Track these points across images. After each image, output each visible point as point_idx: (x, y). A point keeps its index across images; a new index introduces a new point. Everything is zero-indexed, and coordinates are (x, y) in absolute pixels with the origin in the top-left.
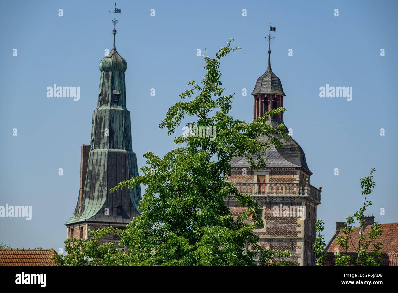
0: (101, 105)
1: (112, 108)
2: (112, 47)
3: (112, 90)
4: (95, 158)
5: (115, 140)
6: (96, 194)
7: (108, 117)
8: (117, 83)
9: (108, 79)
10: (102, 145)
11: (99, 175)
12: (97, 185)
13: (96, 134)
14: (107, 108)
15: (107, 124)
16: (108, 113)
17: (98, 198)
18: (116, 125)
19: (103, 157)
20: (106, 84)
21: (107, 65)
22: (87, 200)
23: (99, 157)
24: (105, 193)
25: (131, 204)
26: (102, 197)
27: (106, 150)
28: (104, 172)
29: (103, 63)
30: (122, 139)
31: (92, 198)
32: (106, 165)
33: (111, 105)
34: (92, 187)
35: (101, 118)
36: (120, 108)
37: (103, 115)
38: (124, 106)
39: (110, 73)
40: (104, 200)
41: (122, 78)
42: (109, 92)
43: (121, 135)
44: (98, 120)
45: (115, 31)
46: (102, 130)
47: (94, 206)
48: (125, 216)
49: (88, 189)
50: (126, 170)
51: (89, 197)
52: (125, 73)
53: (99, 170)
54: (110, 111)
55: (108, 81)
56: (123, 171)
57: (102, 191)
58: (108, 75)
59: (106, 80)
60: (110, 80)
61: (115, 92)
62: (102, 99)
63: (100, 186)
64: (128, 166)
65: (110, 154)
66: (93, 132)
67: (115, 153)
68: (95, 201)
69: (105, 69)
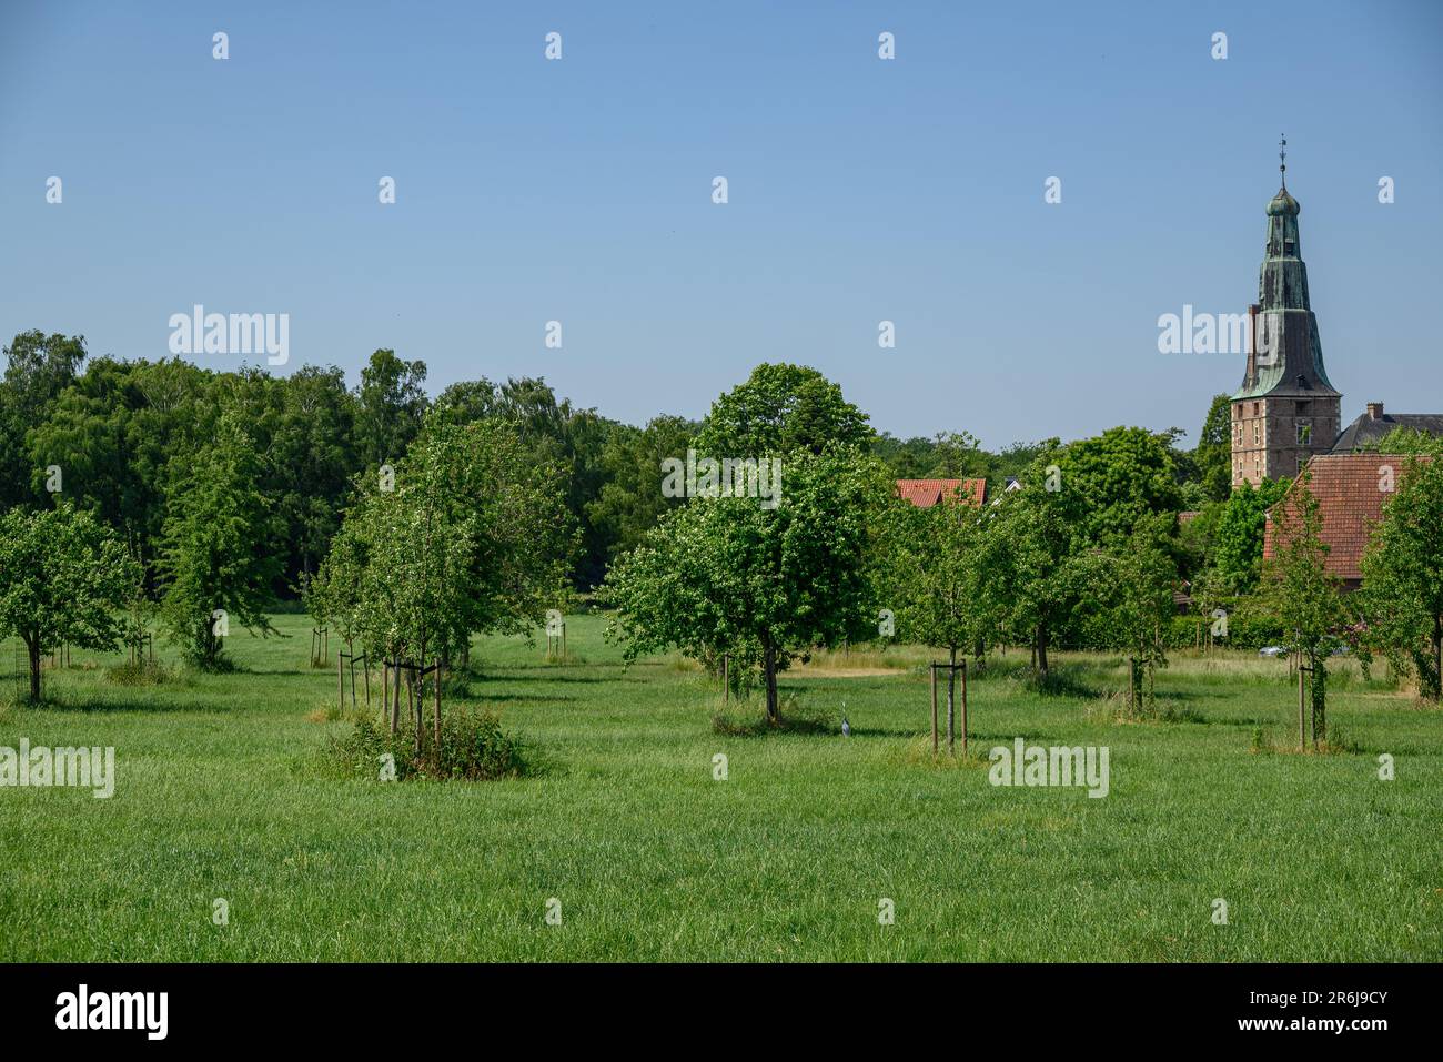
0: (1272, 257)
1: (1287, 260)
2: (1281, 186)
3: (1284, 238)
5: (1292, 297)
7: (1281, 271)
8: (1289, 230)
9: (1278, 225)
10: (1275, 305)
13: (1266, 292)
14: (1279, 259)
15: (1281, 278)
16: (1281, 266)
17: (1275, 369)
18: (1292, 280)
19: (1278, 319)
20: (1277, 232)
21: (1277, 209)
22: (1260, 371)
24: (1283, 362)
25: (1315, 373)
26: (1280, 366)
27: (1282, 310)
28: (1280, 336)
29: (1271, 207)
30: (1299, 297)
31: (1267, 368)
32: (1283, 328)
33: (1284, 256)
35: (1273, 272)
36: (1295, 259)
37: (1275, 269)
38: (1299, 258)
39: (1281, 218)
40: (1283, 370)
41: (1295, 223)
42: (1281, 241)
43: (1298, 291)
44: (1269, 274)
45: (1283, 167)
46: (1274, 287)
47: (1271, 378)
48: (1308, 388)
50: (1306, 334)
51: (1263, 368)
52: (1298, 217)
54: (1284, 263)
55: (1279, 228)
56: (1303, 334)
57: (1278, 360)
58: (1278, 220)
59: (1275, 227)
60: (1282, 227)
61: (1287, 240)
62: (1273, 249)
64: (1309, 328)
65: (1286, 313)
66: (1263, 289)
67: (1292, 313)
68: (1271, 372)
69: (1274, 213)
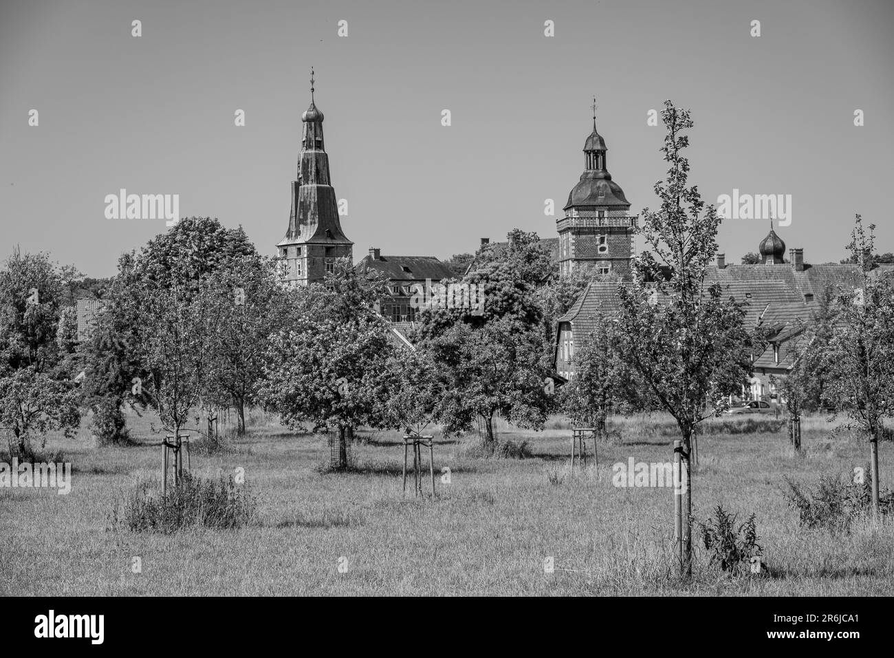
0: (307, 149)
1: (317, 152)
2: (312, 102)
3: (315, 137)
4: (306, 192)
5: (321, 177)
6: (309, 221)
7: (313, 159)
8: (318, 132)
9: (311, 128)
10: (310, 182)
11: (310, 206)
12: (309, 214)
13: (303, 173)
14: (312, 151)
15: (314, 164)
16: (314, 156)
17: (311, 224)
18: (321, 165)
19: (313, 191)
20: (310, 133)
21: (310, 117)
22: (301, 226)
23: (309, 191)
24: (317, 220)
25: (336, 229)
26: (315, 223)
27: (315, 185)
28: (315, 203)
29: (307, 115)
30: (325, 176)
31: (306, 224)
32: (316, 197)
33: (315, 149)
34: (305, 215)
35: (308, 160)
36: (323, 151)
37: (309, 157)
39: (313, 124)
40: (317, 225)
42: (313, 139)
43: (325, 172)
44: (305, 161)
45: (313, 90)
46: (309, 170)
47: (309, 231)
48: (332, 238)
49: (301, 217)
50: (331, 202)
51: (303, 223)
53: (310, 202)
54: (315, 154)
55: (311, 130)
56: (329, 202)
57: (313, 219)
58: (311, 125)
59: (309, 129)
60: (313, 129)
61: (317, 139)
62: (308, 144)
63: (312, 214)
64: (332, 197)
65: (317, 187)
66: (300, 171)
67: (321, 187)
68: (309, 227)
69: (308, 120)
